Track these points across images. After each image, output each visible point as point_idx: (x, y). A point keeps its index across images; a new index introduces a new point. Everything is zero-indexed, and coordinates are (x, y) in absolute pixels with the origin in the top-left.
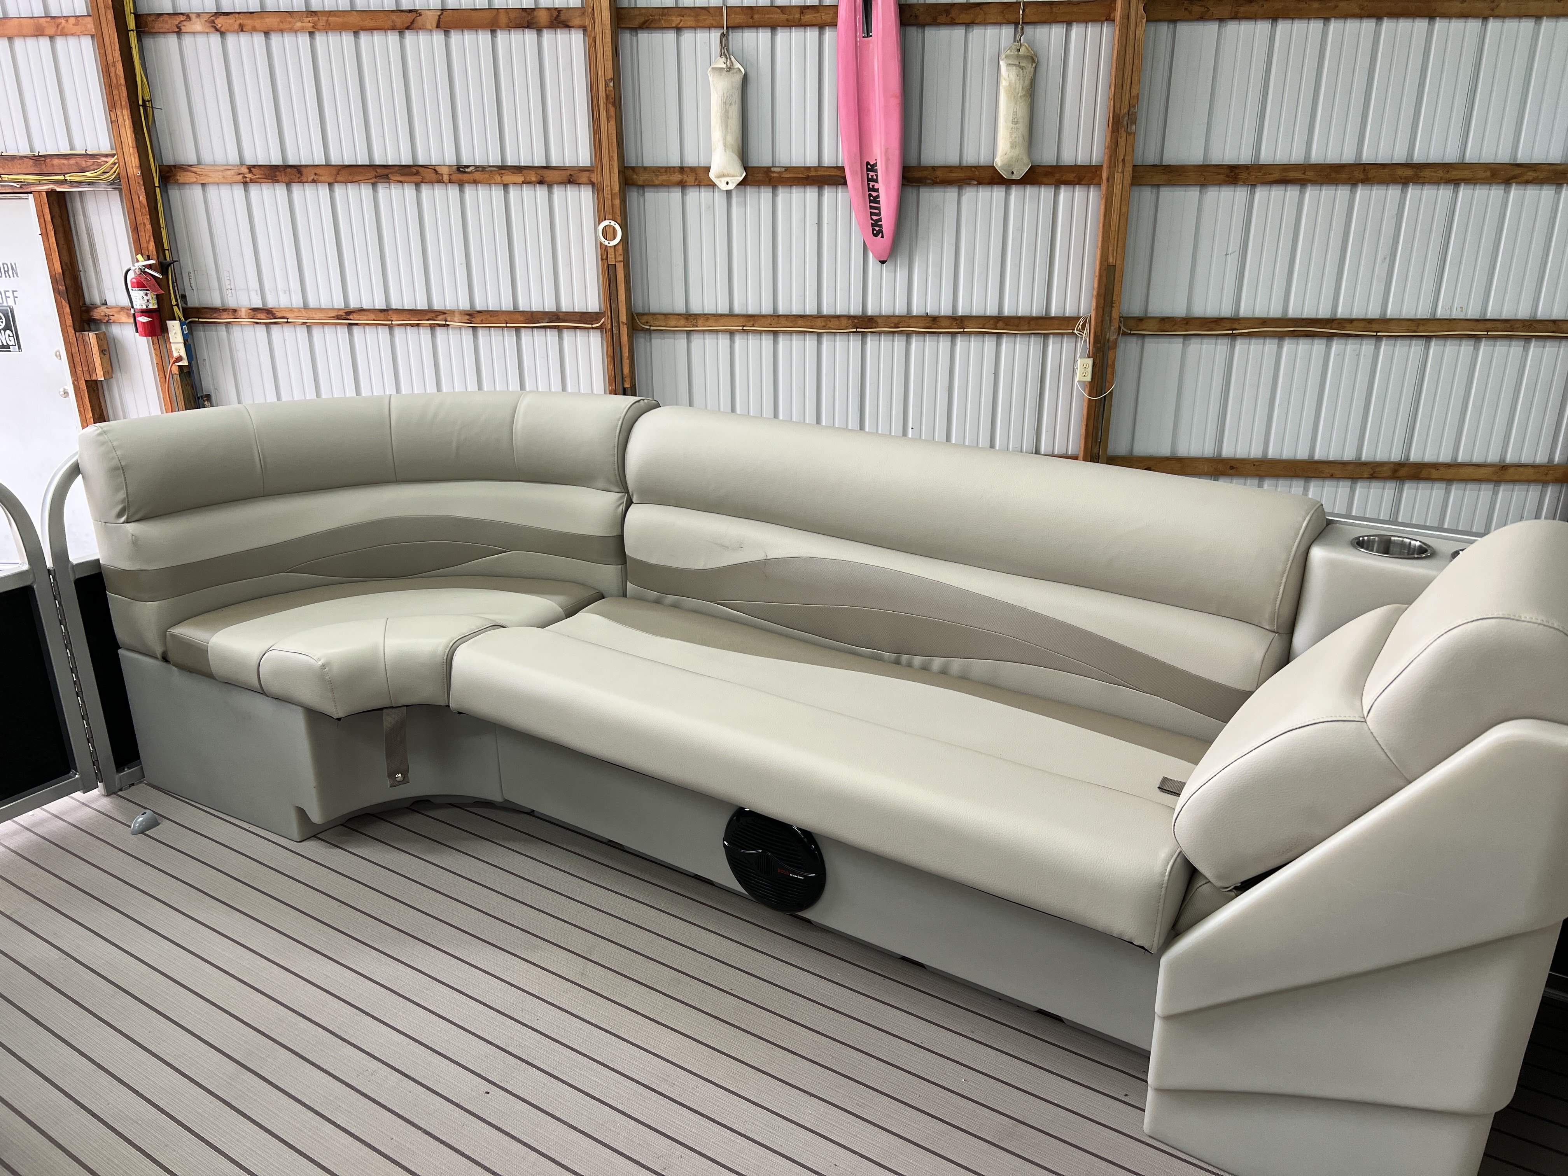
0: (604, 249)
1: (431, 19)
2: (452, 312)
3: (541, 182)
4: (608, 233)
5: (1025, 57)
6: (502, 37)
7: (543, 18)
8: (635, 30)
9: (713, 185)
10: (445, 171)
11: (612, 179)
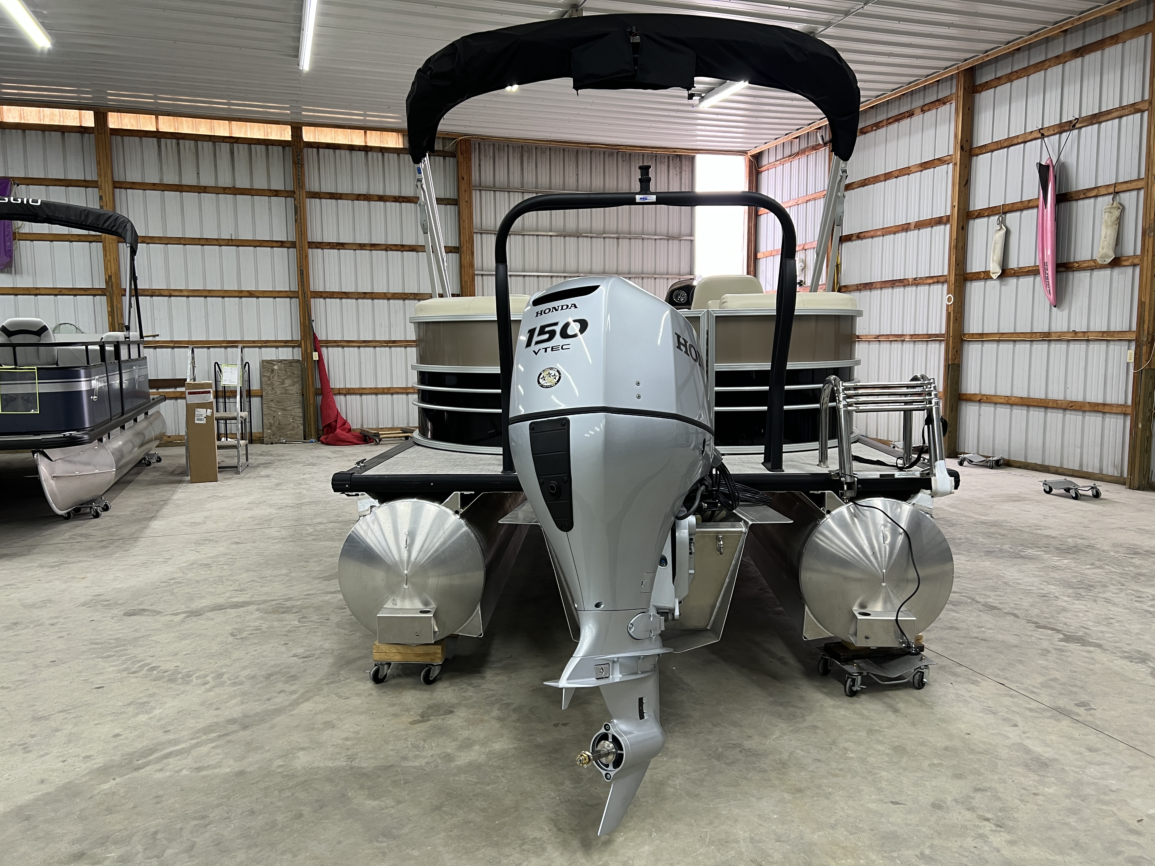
0: (948, 306)
1: (912, 226)
2: (906, 335)
3: (938, 282)
4: (949, 300)
5: (1115, 207)
6: (934, 228)
7: (945, 220)
8: (974, 219)
9: (992, 278)
10: (910, 280)
11: (952, 279)
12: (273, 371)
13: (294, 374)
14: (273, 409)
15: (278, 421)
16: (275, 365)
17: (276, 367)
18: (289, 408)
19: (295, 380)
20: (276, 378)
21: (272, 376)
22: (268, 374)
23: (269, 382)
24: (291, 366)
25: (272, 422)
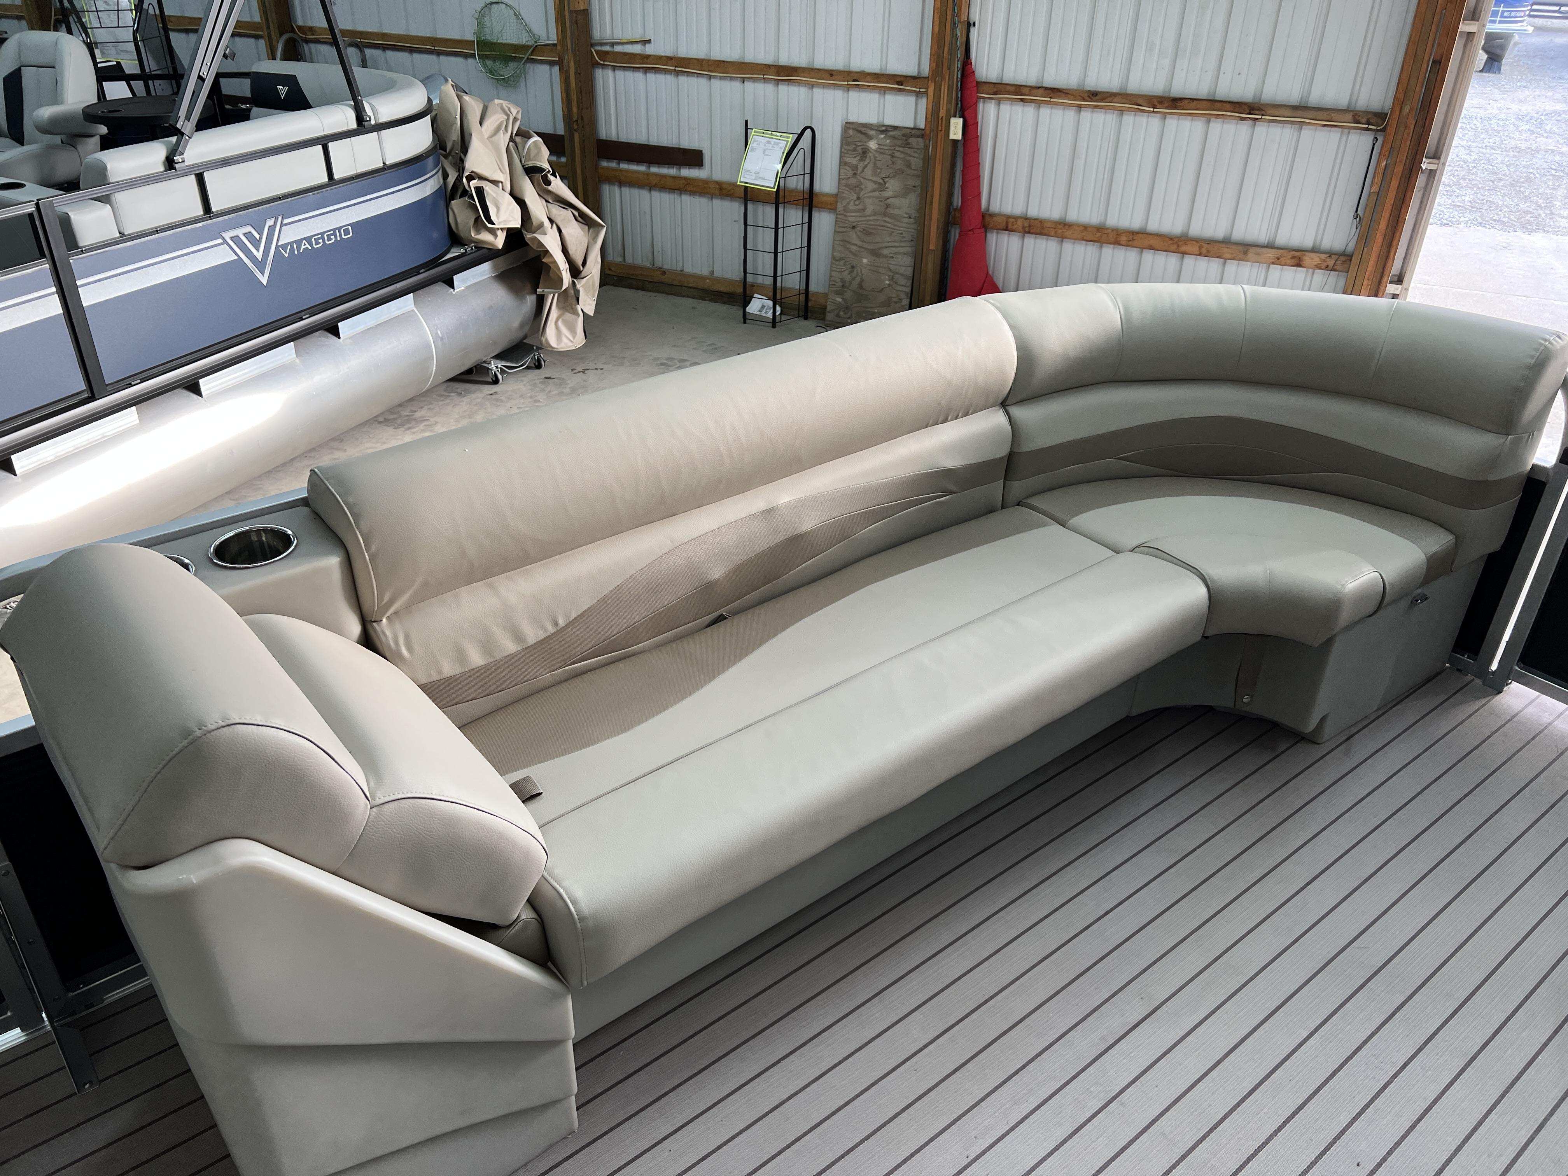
12: (865, 152)
13: (909, 166)
14: (854, 248)
15: (858, 280)
16: (870, 138)
17: (872, 145)
18: (886, 252)
19: (911, 182)
20: (868, 172)
21: (861, 165)
22: (854, 161)
23: (853, 181)
24: (907, 145)
25: (848, 278)
